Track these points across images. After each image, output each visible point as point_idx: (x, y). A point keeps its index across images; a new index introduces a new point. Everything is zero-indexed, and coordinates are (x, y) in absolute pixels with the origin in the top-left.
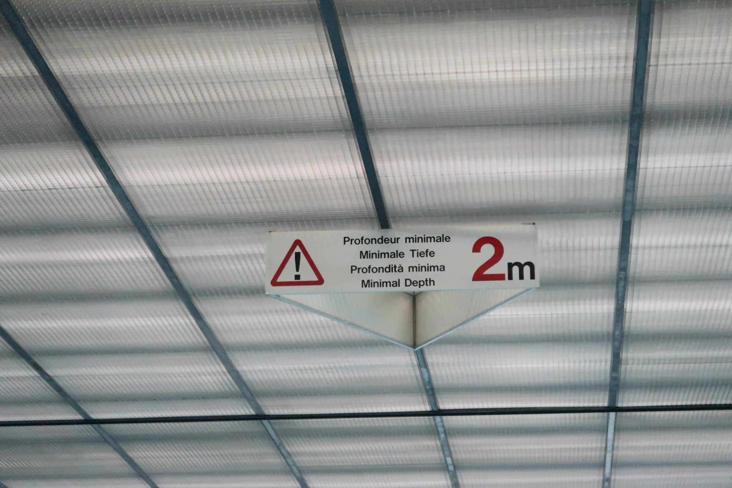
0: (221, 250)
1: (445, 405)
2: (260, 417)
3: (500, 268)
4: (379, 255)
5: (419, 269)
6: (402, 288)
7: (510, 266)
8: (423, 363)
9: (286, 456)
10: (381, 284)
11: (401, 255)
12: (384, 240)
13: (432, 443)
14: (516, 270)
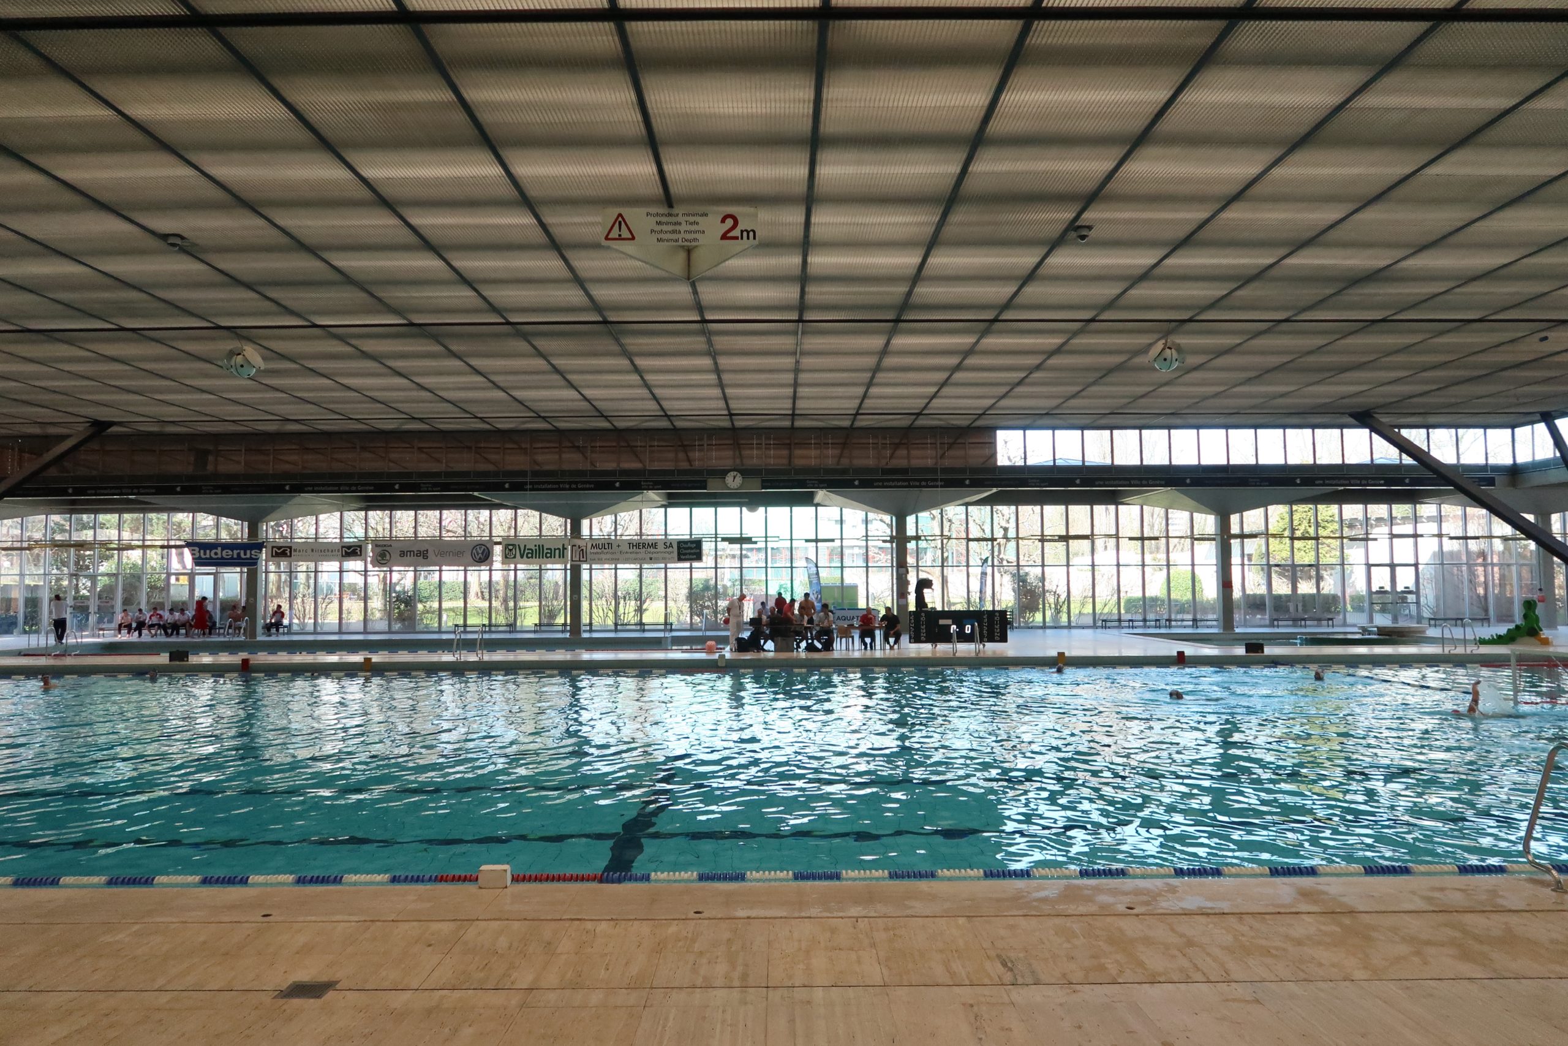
0: (577, 220)
1: (709, 317)
2: (605, 322)
3: (736, 233)
4: (667, 223)
5: (690, 232)
6: (680, 243)
7: (742, 232)
8: (695, 292)
9: (621, 345)
10: (668, 241)
11: (680, 224)
12: (670, 215)
13: (703, 339)
14: (745, 234)
